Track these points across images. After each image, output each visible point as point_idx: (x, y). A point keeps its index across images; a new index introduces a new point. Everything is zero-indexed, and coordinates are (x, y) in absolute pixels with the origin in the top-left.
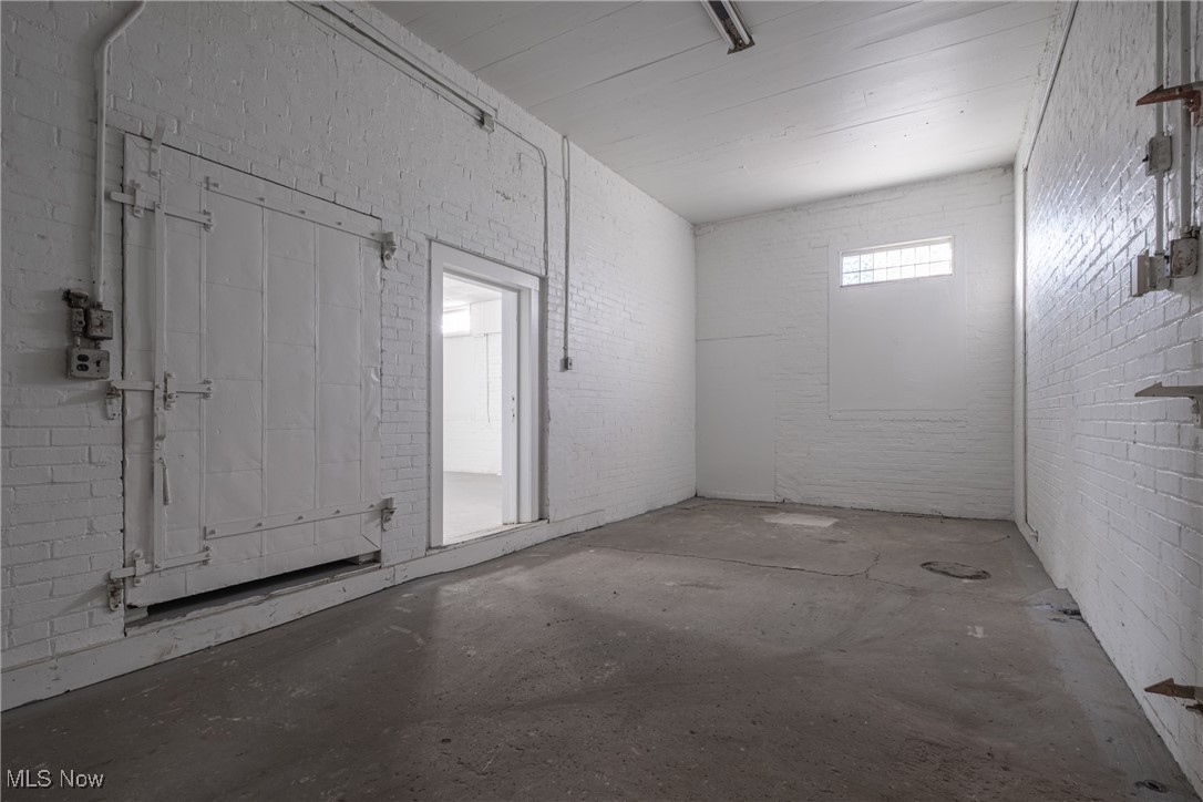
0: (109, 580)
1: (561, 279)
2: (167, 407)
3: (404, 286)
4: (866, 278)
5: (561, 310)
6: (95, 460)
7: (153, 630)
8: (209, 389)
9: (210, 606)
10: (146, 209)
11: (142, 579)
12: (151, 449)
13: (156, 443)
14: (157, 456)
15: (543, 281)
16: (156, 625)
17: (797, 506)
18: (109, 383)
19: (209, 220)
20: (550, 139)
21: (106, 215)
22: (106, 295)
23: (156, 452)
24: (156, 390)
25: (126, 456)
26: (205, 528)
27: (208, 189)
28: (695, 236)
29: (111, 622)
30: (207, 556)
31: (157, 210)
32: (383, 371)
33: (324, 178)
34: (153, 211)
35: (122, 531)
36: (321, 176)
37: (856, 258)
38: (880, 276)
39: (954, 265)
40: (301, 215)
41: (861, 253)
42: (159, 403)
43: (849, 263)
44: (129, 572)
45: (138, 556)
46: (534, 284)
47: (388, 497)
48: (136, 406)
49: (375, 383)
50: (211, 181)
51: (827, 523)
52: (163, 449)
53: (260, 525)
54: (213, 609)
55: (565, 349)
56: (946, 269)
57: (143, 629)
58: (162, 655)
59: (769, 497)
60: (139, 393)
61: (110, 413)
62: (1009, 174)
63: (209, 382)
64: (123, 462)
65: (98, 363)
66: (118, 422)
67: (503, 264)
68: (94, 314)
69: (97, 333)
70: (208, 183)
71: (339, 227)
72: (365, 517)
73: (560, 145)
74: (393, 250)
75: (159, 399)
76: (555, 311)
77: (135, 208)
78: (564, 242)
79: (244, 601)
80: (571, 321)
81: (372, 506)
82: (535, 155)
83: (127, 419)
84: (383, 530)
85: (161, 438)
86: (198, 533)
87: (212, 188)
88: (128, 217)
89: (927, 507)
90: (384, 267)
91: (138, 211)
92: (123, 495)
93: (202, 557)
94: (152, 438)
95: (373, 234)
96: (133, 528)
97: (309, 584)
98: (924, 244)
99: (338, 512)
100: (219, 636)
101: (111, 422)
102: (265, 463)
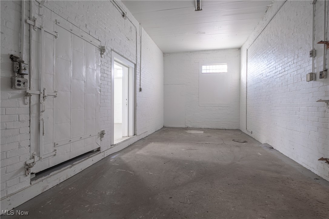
0: (26, 165)
1: (139, 65)
2: (44, 100)
3: (106, 63)
4: (208, 72)
5: (139, 74)
6: (21, 120)
7: (40, 181)
8: (56, 94)
9: (56, 170)
10: (38, 28)
11: (36, 163)
12: (39, 115)
13: (41, 113)
14: (41, 118)
15: (135, 65)
16: (41, 179)
17: (191, 128)
18: (26, 91)
19: (57, 35)
20: (137, 24)
21: (25, 27)
22: (25, 58)
23: (41, 116)
24: (41, 94)
25: (31, 118)
26: (55, 143)
27: (56, 24)
28: (164, 56)
29: (26, 180)
30: (56, 153)
31: (42, 29)
32: (101, 90)
33: (87, 26)
34: (41, 29)
35: (29, 146)
36: (86, 25)
37: (206, 66)
38: (211, 71)
39: (228, 70)
40: (81, 37)
41: (207, 65)
42: (41, 99)
43: (204, 67)
44: (32, 161)
45: (35, 154)
46: (133, 66)
47: (103, 130)
48: (34, 99)
49: (99, 94)
50: (57, 21)
51: (202, 132)
52: (43, 116)
53: (70, 141)
54: (57, 171)
55: (140, 85)
56: (226, 71)
57: (37, 181)
58: (44, 189)
59: (184, 126)
60: (35, 95)
61: (26, 102)
62: (239, 50)
63: (56, 92)
64: (30, 120)
65: (24, 83)
66: (28, 106)
67: (127, 59)
68: (23, 65)
69: (23, 72)
70: (56, 22)
71: (91, 42)
72: (97, 137)
73: (139, 26)
74: (104, 52)
75: (42, 97)
76: (138, 74)
77: (35, 27)
78: (140, 54)
79: (66, 167)
80: (141, 77)
81: (99, 133)
82: (134, 28)
83: (31, 104)
84: (101, 140)
85: (43, 111)
86: (52, 145)
87: (58, 24)
88: (32, 30)
89: (221, 127)
90: (101, 57)
91: (35, 28)
92: (30, 132)
93: (54, 153)
94: (39, 112)
95: (99, 46)
96: (33, 145)
97: (83, 160)
98: (221, 64)
99: (90, 135)
100: (60, 180)
101: (26, 105)
102: (71, 120)
